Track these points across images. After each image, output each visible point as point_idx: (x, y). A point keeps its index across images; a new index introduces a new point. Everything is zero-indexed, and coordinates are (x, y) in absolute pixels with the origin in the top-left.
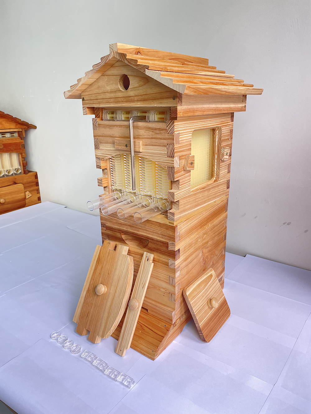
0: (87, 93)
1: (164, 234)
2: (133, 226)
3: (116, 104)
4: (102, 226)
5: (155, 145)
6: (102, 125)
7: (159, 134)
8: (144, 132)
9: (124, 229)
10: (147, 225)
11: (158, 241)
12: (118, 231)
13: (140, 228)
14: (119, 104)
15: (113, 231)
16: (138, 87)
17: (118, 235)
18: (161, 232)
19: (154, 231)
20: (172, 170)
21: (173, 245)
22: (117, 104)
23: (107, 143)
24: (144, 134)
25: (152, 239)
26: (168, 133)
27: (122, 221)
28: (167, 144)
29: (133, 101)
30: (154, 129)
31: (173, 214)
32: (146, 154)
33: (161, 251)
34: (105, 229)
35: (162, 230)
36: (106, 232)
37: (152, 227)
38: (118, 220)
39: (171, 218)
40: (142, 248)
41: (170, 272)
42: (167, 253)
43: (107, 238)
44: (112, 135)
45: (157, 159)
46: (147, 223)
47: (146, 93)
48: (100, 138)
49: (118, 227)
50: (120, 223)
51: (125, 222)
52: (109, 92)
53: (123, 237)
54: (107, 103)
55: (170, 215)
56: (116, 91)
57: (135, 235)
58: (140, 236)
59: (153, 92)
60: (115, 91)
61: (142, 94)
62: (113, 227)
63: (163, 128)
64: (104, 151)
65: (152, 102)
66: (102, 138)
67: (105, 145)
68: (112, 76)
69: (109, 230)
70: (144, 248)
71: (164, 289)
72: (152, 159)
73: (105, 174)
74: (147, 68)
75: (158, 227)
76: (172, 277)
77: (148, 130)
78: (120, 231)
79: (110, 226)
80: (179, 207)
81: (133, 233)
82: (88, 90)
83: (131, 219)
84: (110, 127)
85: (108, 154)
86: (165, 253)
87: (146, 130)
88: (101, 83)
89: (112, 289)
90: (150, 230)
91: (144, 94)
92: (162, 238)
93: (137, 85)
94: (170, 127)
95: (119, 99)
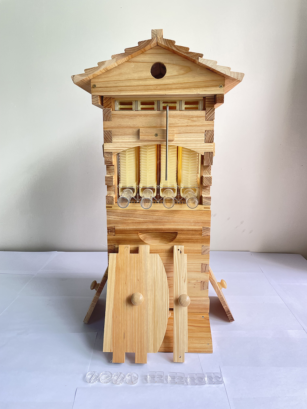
0: (100, 80)
1: (197, 221)
2: (157, 221)
3: (145, 92)
4: (108, 232)
5: (191, 133)
6: (118, 116)
7: (196, 121)
8: (177, 121)
9: (143, 227)
10: (176, 216)
11: (188, 230)
12: (134, 232)
13: (167, 221)
14: (150, 92)
15: (127, 233)
16: (178, 75)
17: (134, 236)
18: (194, 220)
19: (184, 221)
20: (210, 155)
21: (208, 230)
22: (148, 92)
23: (125, 134)
24: (178, 123)
25: (182, 230)
26: (207, 120)
27: (140, 219)
28: (206, 131)
29: (171, 89)
30: (191, 117)
31: (209, 198)
32: (179, 143)
33: (193, 240)
34: (114, 234)
35: (195, 218)
36: (115, 237)
37: (182, 217)
38: (135, 219)
39: (206, 203)
40: (166, 244)
41: (203, 259)
42: (200, 240)
43: (116, 244)
44: (132, 126)
45: (192, 146)
46: (176, 214)
47: (187, 82)
48: (114, 129)
49: (135, 227)
50: (138, 221)
51: (145, 219)
52: (136, 80)
53: (141, 236)
54: (133, 91)
55: (206, 200)
56: (146, 78)
57: (159, 230)
58: (165, 230)
59: (196, 81)
60: (144, 79)
61: (182, 82)
62: (127, 229)
63: (201, 115)
64: (118, 144)
65: (195, 90)
66: (117, 130)
67: (121, 137)
68: (142, 63)
69: (119, 233)
70: (170, 242)
71: (194, 279)
72: (186, 146)
73: (111, 172)
74: (201, 56)
75: (190, 216)
76: (205, 263)
77: (183, 118)
78: (138, 230)
79: (122, 229)
80: (210, 192)
81: (156, 230)
82: (103, 76)
83: (154, 214)
84: (130, 117)
85: (124, 146)
86: (198, 241)
87: (180, 118)
88: (124, 70)
89: (149, 294)
90: (179, 221)
91: (185, 82)
92: (195, 225)
93: (175, 73)
94: (210, 114)
95: (151, 87)
